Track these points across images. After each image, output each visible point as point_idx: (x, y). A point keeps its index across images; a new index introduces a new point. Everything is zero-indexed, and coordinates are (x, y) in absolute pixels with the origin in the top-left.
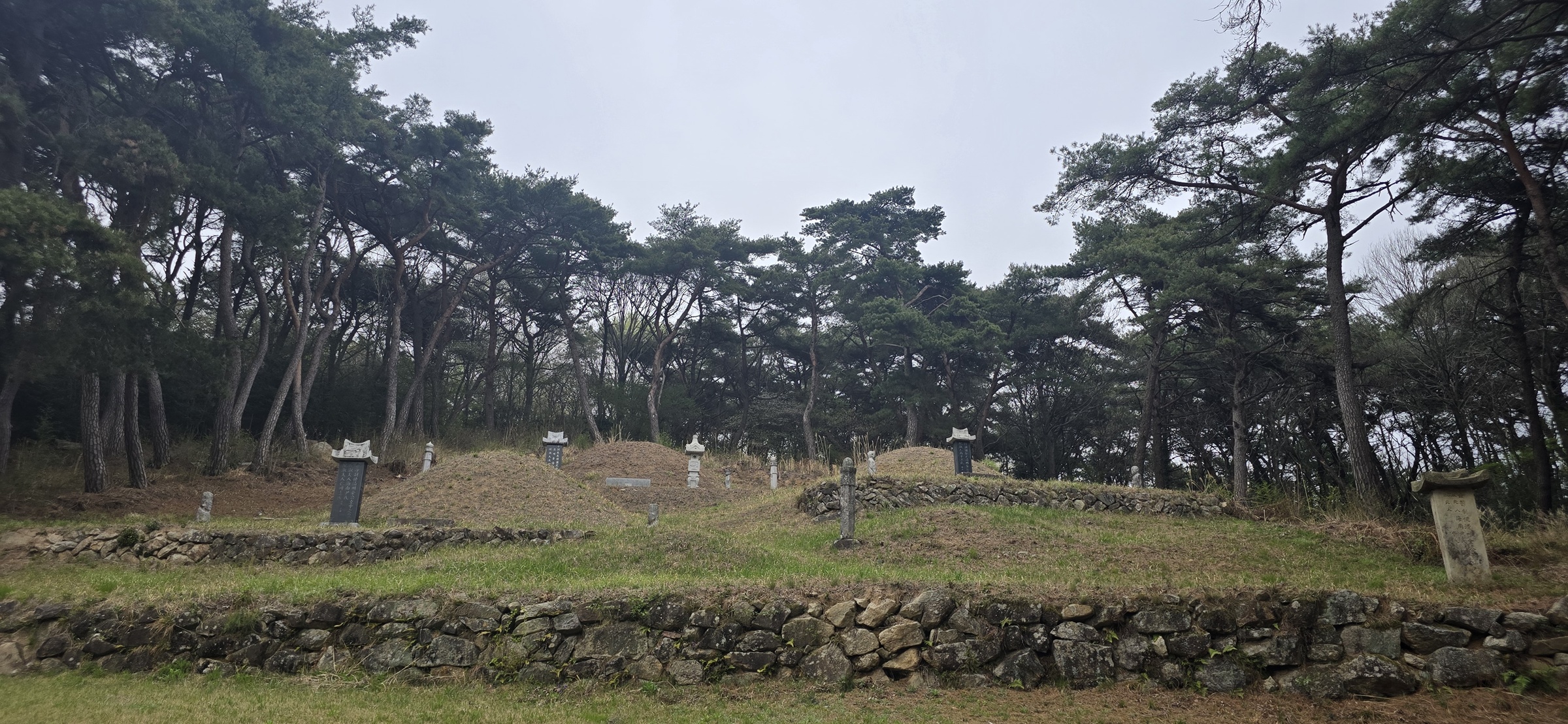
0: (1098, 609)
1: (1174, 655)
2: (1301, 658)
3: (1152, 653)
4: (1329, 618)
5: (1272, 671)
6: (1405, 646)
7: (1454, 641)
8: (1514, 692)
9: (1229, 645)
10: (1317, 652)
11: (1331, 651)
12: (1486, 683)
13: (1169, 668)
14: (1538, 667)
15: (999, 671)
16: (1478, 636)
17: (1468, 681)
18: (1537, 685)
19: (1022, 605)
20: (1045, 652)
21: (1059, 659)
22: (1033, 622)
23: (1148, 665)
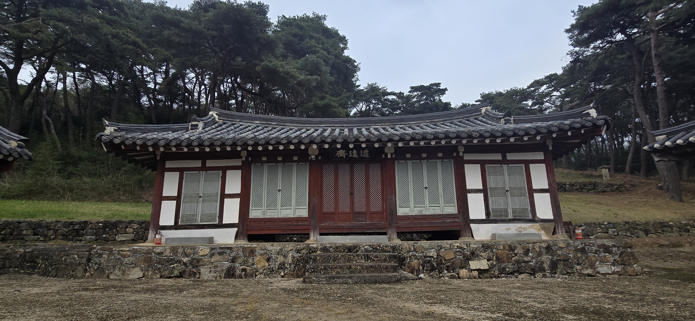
0: (571, 183)
1: (580, 189)
2: (594, 189)
3: (577, 188)
4: (597, 184)
5: (590, 190)
6: (605, 187)
7: (611, 187)
8: (618, 192)
9: (586, 187)
10: (596, 188)
11: (597, 188)
12: (614, 191)
13: (579, 190)
14: (620, 189)
15: (560, 190)
16: (613, 186)
17: (613, 191)
18: (620, 191)
19: (561, 183)
20: (565, 188)
21: (567, 189)
22: (563, 185)
23: (577, 190)
